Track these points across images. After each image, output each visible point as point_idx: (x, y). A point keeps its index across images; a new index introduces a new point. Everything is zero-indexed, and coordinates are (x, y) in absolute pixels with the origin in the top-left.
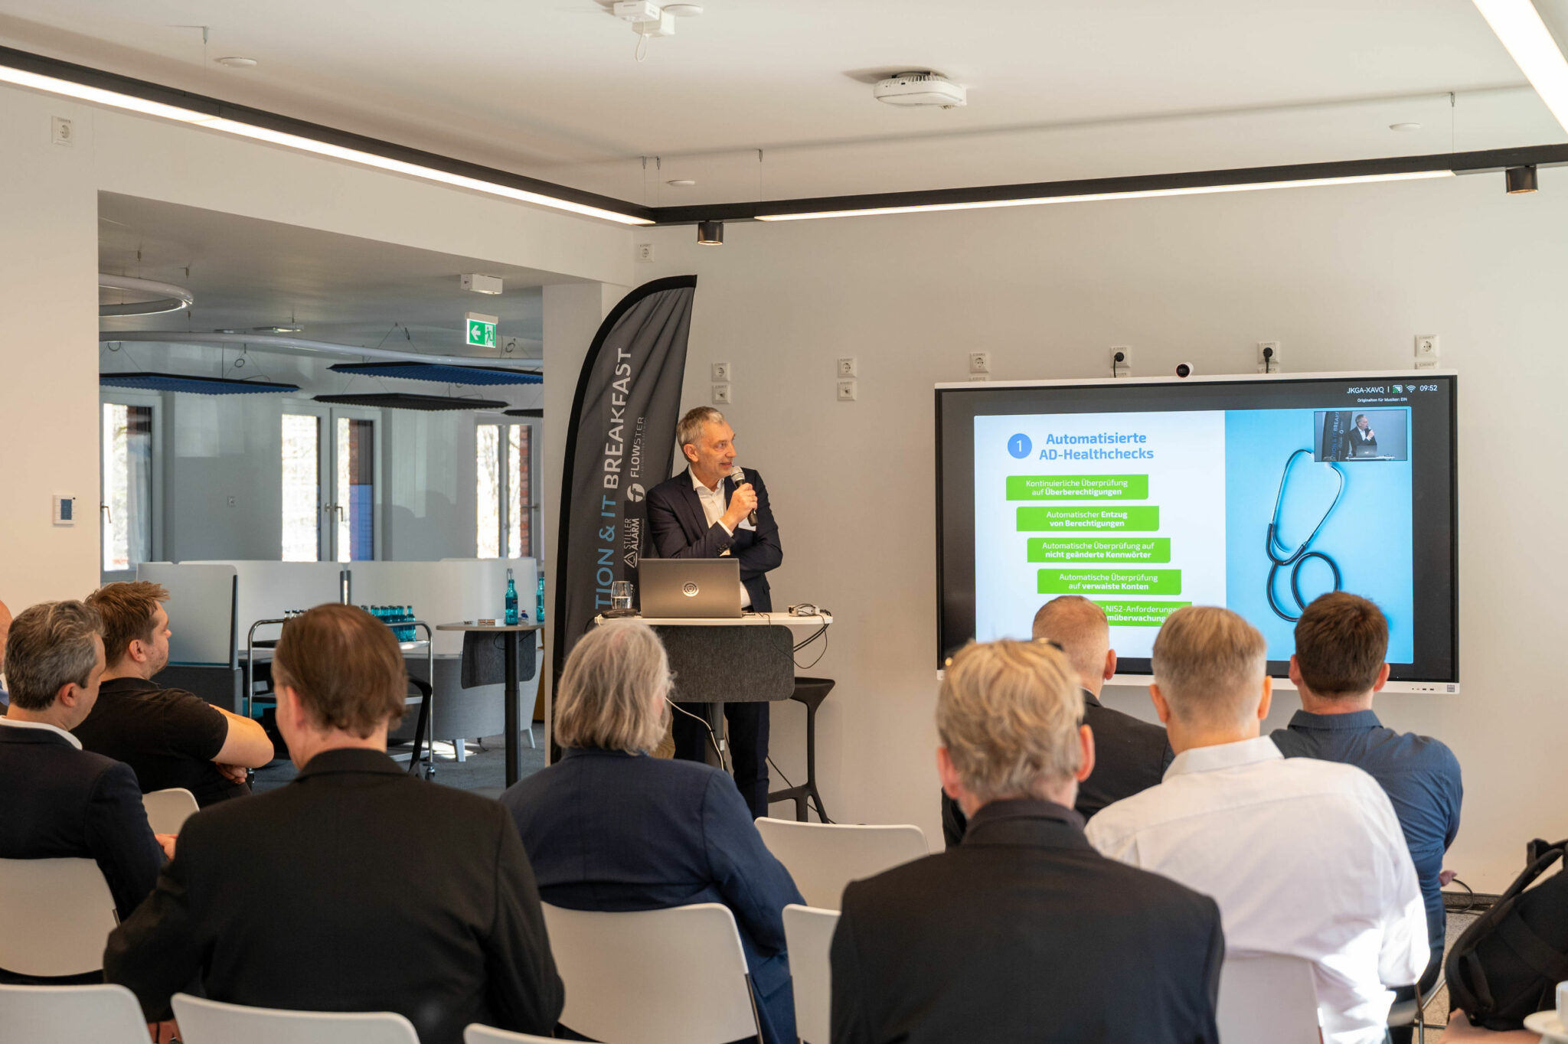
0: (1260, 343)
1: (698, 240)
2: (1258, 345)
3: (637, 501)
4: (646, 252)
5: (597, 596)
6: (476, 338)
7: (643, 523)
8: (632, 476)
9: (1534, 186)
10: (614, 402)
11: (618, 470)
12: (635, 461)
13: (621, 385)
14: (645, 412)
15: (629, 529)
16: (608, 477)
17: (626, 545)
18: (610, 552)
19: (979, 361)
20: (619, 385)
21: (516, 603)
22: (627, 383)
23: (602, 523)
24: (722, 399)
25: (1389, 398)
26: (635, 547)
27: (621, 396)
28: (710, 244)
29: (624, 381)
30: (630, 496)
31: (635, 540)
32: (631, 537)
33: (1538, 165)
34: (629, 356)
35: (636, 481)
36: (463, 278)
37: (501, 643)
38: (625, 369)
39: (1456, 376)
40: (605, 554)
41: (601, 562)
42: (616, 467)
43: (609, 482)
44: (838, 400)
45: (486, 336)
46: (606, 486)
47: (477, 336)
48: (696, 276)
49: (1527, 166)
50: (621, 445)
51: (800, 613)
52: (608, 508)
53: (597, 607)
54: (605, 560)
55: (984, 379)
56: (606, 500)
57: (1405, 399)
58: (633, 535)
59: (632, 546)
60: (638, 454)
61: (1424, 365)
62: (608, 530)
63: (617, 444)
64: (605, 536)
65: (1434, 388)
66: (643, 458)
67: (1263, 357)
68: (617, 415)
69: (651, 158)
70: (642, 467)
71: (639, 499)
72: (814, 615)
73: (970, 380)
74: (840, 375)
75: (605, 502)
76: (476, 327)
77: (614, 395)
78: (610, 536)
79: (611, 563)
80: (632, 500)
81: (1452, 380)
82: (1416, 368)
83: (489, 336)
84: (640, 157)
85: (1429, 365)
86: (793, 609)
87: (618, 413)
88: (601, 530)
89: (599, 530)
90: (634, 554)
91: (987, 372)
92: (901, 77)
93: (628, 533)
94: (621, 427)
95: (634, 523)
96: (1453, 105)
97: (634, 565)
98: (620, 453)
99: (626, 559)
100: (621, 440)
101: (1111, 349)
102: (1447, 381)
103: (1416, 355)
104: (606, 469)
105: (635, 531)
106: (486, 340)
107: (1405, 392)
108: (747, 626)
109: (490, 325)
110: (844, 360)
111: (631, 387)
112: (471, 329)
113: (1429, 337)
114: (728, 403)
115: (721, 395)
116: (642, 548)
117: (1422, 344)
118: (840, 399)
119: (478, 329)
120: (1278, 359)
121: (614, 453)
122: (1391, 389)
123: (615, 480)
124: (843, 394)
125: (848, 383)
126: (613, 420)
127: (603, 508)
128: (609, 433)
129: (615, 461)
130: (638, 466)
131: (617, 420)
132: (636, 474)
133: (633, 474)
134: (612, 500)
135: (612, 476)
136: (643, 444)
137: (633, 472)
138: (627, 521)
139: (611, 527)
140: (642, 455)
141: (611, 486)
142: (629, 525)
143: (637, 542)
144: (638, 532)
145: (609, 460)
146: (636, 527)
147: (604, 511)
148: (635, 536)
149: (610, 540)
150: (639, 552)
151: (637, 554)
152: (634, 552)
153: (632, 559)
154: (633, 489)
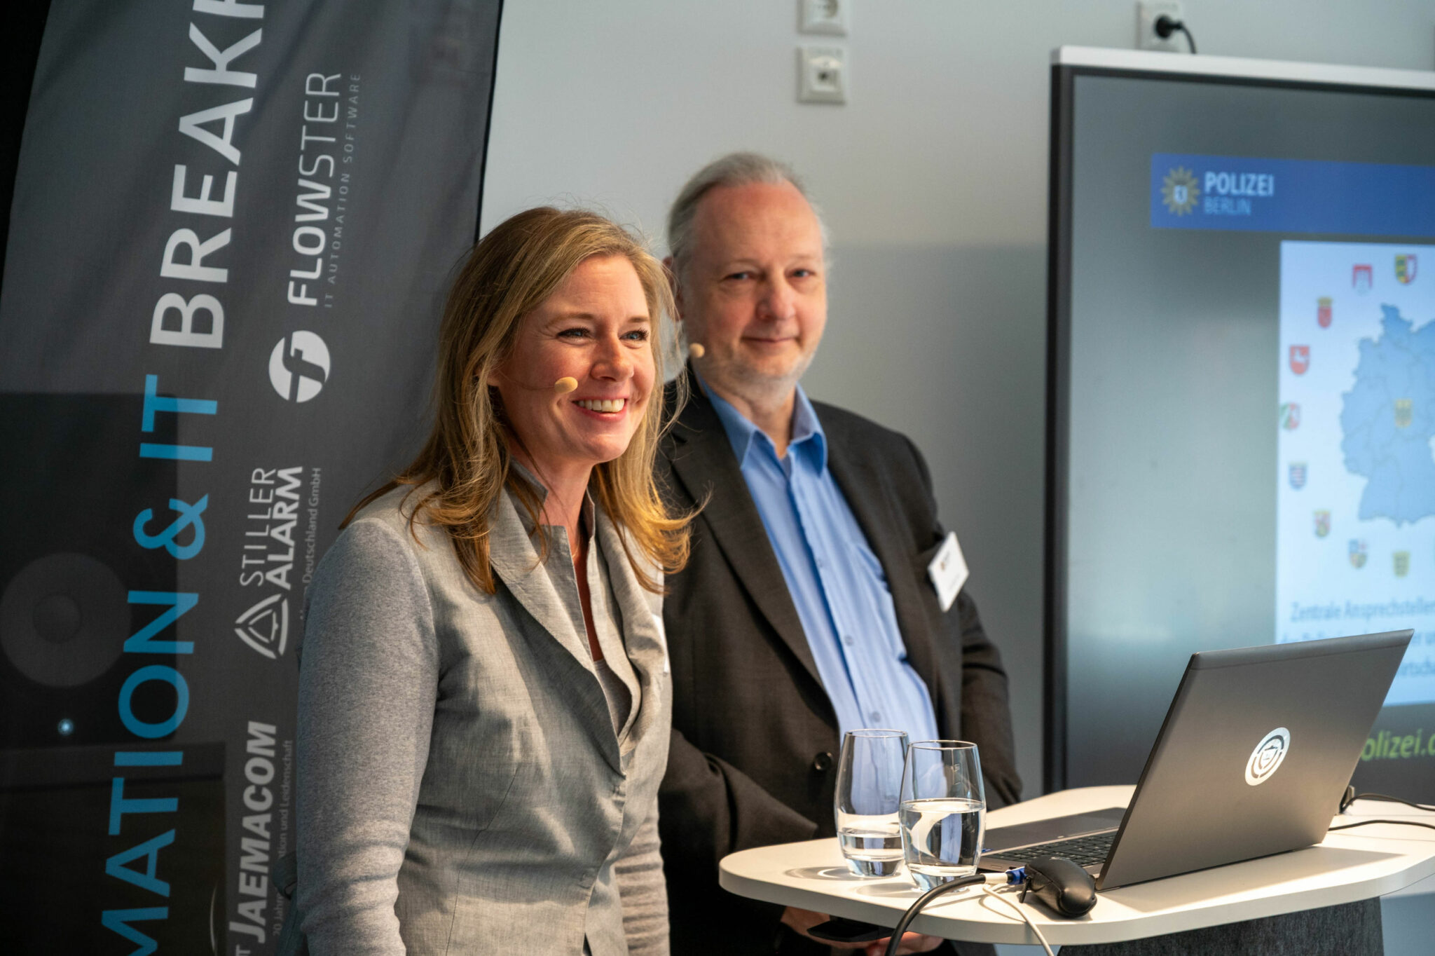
3: (299, 399)
5: (118, 785)
7: (316, 484)
8: (292, 299)
11: (219, 275)
12: (309, 241)
15: (263, 509)
16: (170, 300)
17: (250, 569)
18: (185, 602)
26: (279, 577)
30: (280, 378)
31: (283, 549)
32: (269, 541)
35: (304, 318)
40: (157, 610)
41: (138, 643)
42: (207, 262)
46: (159, 336)
50: (232, 177)
52: (174, 428)
53: (115, 828)
54: (156, 637)
56: (164, 392)
58: (275, 533)
59: (270, 576)
60: (324, 214)
62: (175, 515)
63: (220, 167)
64: (163, 539)
66: (338, 231)
70: (334, 268)
71: (309, 389)
75: (160, 403)
78: (185, 538)
79: (185, 648)
80: (285, 392)
87: (224, 46)
88: (146, 515)
89: (138, 512)
90: (276, 607)
93: (260, 525)
94: (245, 106)
95: (283, 483)
97: (273, 646)
98: (225, 208)
99: (245, 626)
100: (234, 156)
104: (169, 269)
105: (284, 516)
116: (305, 579)
121: (203, 206)
123: (205, 317)
126: (193, 75)
127: (151, 426)
128: (188, 125)
129: (202, 240)
130: (320, 262)
131: (221, 76)
132: (308, 295)
133: (297, 294)
134: (201, 396)
135: (188, 301)
136: (346, 178)
137: (292, 285)
138: (261, 476)
139: (192, 502)
140: (340, 219)
141: (185, 338)
142: (266, 496)
143: (290, 557)
144: (294, 516)
145: (184, 235)
146: (289, 502)
147: (152, 438)
148: (282, 534)
149: (187, 552)
150: (293, 596)
151: (285, 605)
152: (275, 598)
153: (264, 626)
154: (292, 353)
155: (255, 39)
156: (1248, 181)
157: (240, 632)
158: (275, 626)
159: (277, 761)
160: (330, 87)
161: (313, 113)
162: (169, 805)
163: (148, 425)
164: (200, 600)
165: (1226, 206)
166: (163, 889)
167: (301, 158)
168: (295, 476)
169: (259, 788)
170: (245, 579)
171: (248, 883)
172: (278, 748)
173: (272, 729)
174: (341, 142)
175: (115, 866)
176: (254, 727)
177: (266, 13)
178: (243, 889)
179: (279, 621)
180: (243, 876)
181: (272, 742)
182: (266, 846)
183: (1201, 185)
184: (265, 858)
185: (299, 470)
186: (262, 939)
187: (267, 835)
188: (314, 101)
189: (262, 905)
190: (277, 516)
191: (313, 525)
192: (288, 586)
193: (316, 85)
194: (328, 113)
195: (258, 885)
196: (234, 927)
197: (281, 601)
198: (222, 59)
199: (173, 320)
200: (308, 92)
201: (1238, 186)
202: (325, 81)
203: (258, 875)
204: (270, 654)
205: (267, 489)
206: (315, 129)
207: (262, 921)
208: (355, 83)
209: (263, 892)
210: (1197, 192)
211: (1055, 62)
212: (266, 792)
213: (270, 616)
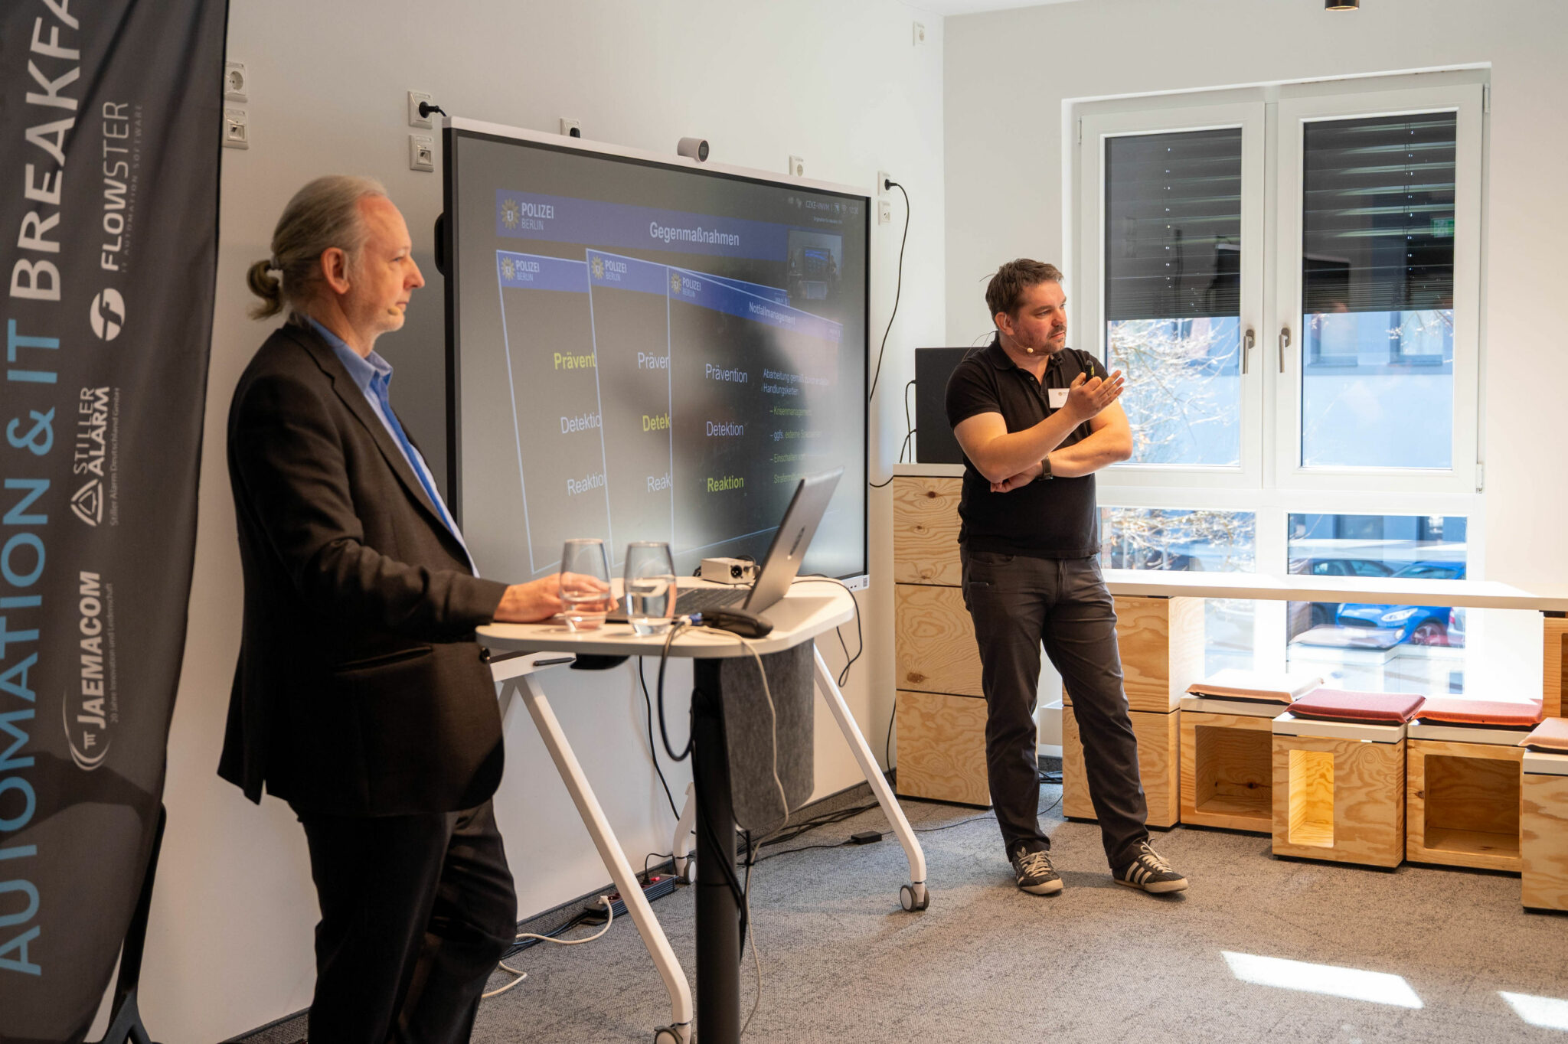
3: (107, 338)
7: (117, 400)
8: (105, 266)
10: (36, 46)
11: (53, 247)
12: (114, 223)
15: (87, 417)
16: (22, 265)
17: (81, 461)
18: (40, 486)
23: (20, 400)
25: (832, 219)
26: (95, 467)
27: (55, 31)
30: (97, 322)
31: (98, 447)
32: (90, 441)
35: (110, 280)
40: (25, 492)
41: (12, 517)
42: (46, 236)
46: (16, 291)
52: (29, 359)
54: (23, 512)
56: (17, 332)
58: (94, 435)
59: (91, 466)
60: (122, 204)
62: (35, 423)
63: (55, 167)
64: (28, 440)
68: (51, 86)
71: (113, 331)
75: (14, 341)
77: (39, 21)
78: (40, 439)
79: (42, 519)
80: (99, 333)
87: (52, 78)
88: (14, 423)
89: (10, 422)
90: (95, 489)
93: (85, 430)
94: (69, 123)
95: (97, 399)
97: (94, 517)
98: (54, 198)
99: (76, 503)
100: (61, 159)
104: (24, 242)
105: (99, 423)
111: (86, 9)
116: (112, 468)
121: (43, 195)
122: (833, 207)
123: (43, 275)
126: (32, 98)
128: (33, 135)
129: (42, 219)
130: (120, 239)
131: (52, 100)
132: (113, 263)
133: (107, 261)
134: (48, 335)
135: (33, 264)
136: (135, 179)
137: (104, 255)
138: (86, 394)
139: (44, 412)
140: (131, 208)
141: (33, 292)
142: (89, 409)
143: (102, 452)
144: (104, 423)
145: (32, 217)
146: (102, 412)
147: (14, 366)
148: (97, 436)
149: (41, 450)
150: (105, 481)
151: (100, 487)
153: (88, 502)
154: (104, 304)
155: (74, 75)
156: (542, 208)
157: (74, 507)
158: (94, 503)
159: (102, 599)
160: (121, 112)
161: (110, 131)
162: (33, 635)
163: (12, 356)
164: (52, 484)
166: (31, 696)
167: (105, 164)
168: (105, 394)
169: (90, 619)
170: (77, 469)
171: (88, 687)
172: (102, 589)
173: (96, 576)
174: (131, 153)
175: (3, 681)
176: (84, 576)
177: (81, 55)
178: (85, 691)
179: (97, 499)
180: (84, 683)
181: (97, 585)
182: (99, 659)
184: (100, 668)
185: (107, 389)
186: (103, 725)
187: (99, 652)
188: (110, 122)
189: (101, 701)
190: (95, 423)
191: (115, 430)
192: (101, 473)
193: (110, 110)
194: (121, 131)
195: (96, 687)
196: (81, 719)
197: (98, 484)
198: (53, 87)
199: (24, 279)
200: (105, 116)
201: (537, 213)
202: (117, 108)
203: (96, 681)
204: (91, 523)
205: (90, 403)
206: (113, 142)
207: (102, 713)
208: (138, 111)
209: (100, 692)
211: (447, 126)
212: (96, 622)
213: (91, 496)
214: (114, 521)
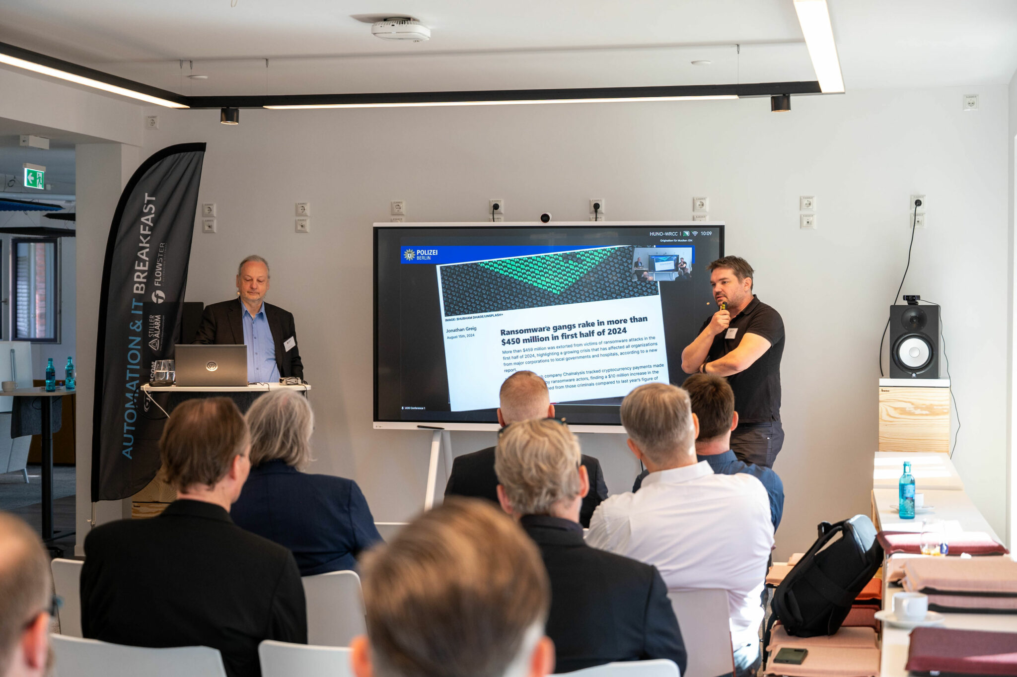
0: (591, 200)
1: (221, 121)
2: (590, 201)
3: (159, 303)
4: (153, 123)
5: (128, 371)
6: (31, 182)
7: (164, 318)
8: (155, 285)
9: (788, 108)
10: (142, 232)
11: (145, 280)
12: (158, 274)
13: (148, 220)
14: (166, 239)
15: (153, 323)
16: (137, 285)
17: (151, 334)
18: (138, 339)
19: (397, 207)
20: (146, 220)
21: (54, 375)
22: (152, 218)
23: (133, 318)
24: (210, 229)
25: (681, 239)
26: (157, 335)
27: (147, 228)
28: (229, 123)
29: (150, 217)
30: (154, 299)
31: (158, 330)
32: (154, 329)
33: (791, 95)
34: (154, 199)
35: (158, 288)
36: (22, 138)
37: (38, 405)
38: (151, 209)
39: (724, 226)
40: (134, 340)
41: (131, 346)
42: (143, 278)
43: (137, 288)
44: (296, 232)
45: (38, 180)
46: (135, 291)
47: (32, 180)
48: (205, 143)
49: (784, 95)
50: (147, 263)
51: (288, 383)
52: (137, 308)
53: (127, 379)
54: (134, 345)
55: (401, 220)
56: (135, 302)
57: (691, 240)
58: (156, 327)
59: (155, 335)
60: (161, 269)
61: (699, 217)
62: (137, 323)
63: (144, 261)
64: (135, 328)
65: (710, 233)
66: (164, 272)
67: (593, 209)
68: (144, 241)
69: (186, 61)
70: (163, 279)
71: (160, 301)
72: (297, 384)
73: (391, 221)
74: (297, 214)
75: (134, 303)
76: (31, 174)
77: (142, 226)
78: (138, 327)
79: (139, 347)
80: (155, 301)
81: (721, 229)
82: (694, 220)
83: (40, 181)
84: (178, 60)
85: (702, 217)
86: (283, 380)
87: (145, 239)
88: (132, 323)
89: (130, 323)
91: (403, 215)
92: (391, 20)
93: (152, 326)
94: (148, 250)
95: (157, 318)
96: (738, 53)
97: (156, 348)
98: (146, 268)
99: (151, 344)
100: (147, 259)
101: (490, 201)
102: (718, 229)
103: (693, 210)
104: (136, 279)
105: (157, 324)
106: (37, 183)
107: (691, 236)
108: (252, 392)
109: (40, 173)
110: (301, 204)
111: (155, 221)
112: (28, 174)
113: (702, 199)
114: (214, 232)
115: (209, 227)
116: (162, 336)
117: (698, 203)
118: (297, 231)
119: (32, 176)
120: (603, 211)
121: (141, 268)
122: (682, 234)
123: (142, 288)
124: (299, 228)
125: (303, 220)
126: (141, 245)
127: (133, 307)
128: (138, 254)
129: (142, 274)
130: (161, 278)
131: (144, 245)
132: (159, 284)
133: (156, 283)
134: (140, 302)
135: (140, 285)
136: (164, 262)
138: (152, 317)
139: (139, 321)
140: (163, 270)
141: (139, 292)
142: (153, 320)
143: (159, 332)
144: (159, 324)
145: (138, 273)
146: (158, 322)
147: (133, 310)
148: (157, 328)
149: (138, 330)
150: (160, 339)
151: (158, 341)
152: (156, 339)
153: (154, 344)
154: (157, 294)
155: (150, 238)
156: (430, 252)
161: (160, 250)
162: (138, 375)
164: (141, 339)
165: (423, 258)
167: (158, 259)
168: (159, 317)
174: (163, 256)
175: (128, 385)
177: (151, 233)
179: (157, 344)
183: (416, 253)
188: (161, 248)
191: (163, 326)
193: (161, 245)
201: (427, 253)
204: (155, 349)
205: (153, 319)
206: (161, 253)
208: (166, 245)
210: (415, 255)
214: (161, 350)
